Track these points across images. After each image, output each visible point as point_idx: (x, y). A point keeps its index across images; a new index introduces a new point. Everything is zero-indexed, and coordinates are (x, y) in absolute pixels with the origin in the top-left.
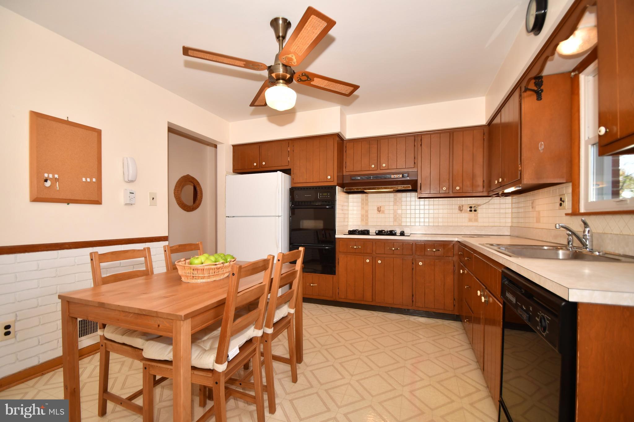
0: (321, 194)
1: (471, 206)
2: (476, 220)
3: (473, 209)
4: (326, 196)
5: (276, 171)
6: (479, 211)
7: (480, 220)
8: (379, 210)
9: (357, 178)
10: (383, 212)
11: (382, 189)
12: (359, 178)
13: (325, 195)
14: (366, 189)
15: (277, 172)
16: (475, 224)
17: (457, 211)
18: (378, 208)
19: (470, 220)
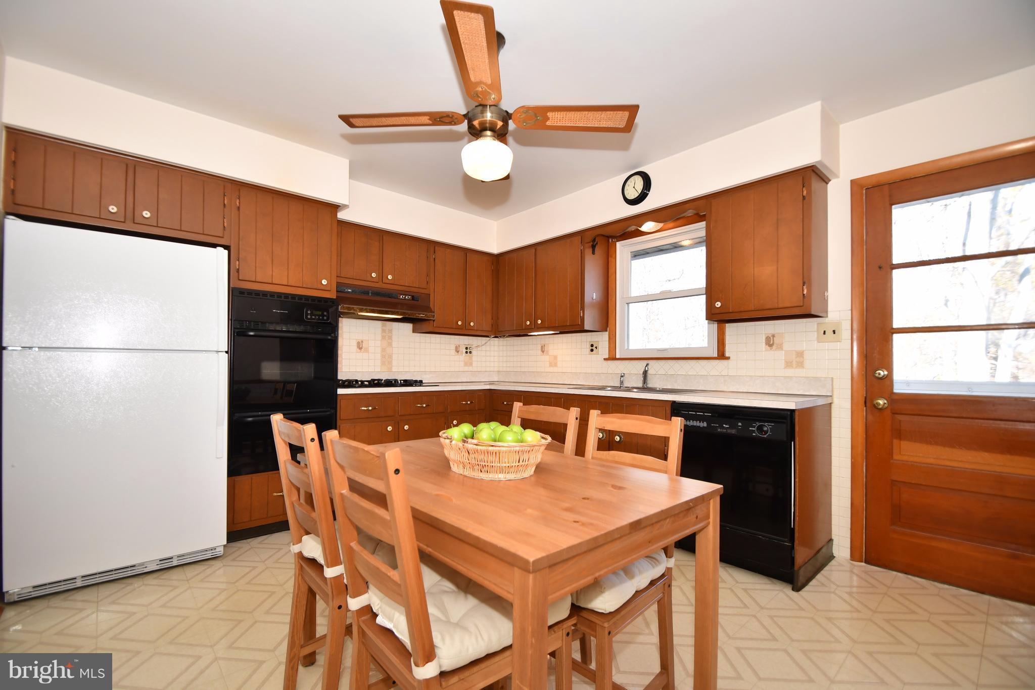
0: (309, 312)
1: (466, 346)
2: (471, 364)
3: (468, 351)
4: (319, 316)
5: (214, 246)
6: (474, 352)
7: (474, 364)
8: (360, 346)
9: (346, 290)
10: (367, 351)
11: (367, 312)
12: (349, 290)
13: (317, 315)
14: (361, 310)
15: (215, 248)
16: (471, 369)
17: (453, 352)
18: (359, 344)
19: (466, 364)
